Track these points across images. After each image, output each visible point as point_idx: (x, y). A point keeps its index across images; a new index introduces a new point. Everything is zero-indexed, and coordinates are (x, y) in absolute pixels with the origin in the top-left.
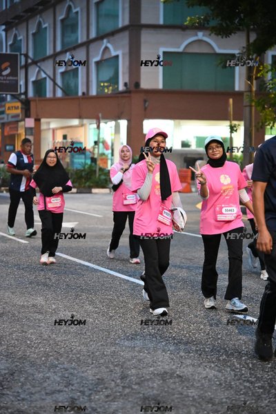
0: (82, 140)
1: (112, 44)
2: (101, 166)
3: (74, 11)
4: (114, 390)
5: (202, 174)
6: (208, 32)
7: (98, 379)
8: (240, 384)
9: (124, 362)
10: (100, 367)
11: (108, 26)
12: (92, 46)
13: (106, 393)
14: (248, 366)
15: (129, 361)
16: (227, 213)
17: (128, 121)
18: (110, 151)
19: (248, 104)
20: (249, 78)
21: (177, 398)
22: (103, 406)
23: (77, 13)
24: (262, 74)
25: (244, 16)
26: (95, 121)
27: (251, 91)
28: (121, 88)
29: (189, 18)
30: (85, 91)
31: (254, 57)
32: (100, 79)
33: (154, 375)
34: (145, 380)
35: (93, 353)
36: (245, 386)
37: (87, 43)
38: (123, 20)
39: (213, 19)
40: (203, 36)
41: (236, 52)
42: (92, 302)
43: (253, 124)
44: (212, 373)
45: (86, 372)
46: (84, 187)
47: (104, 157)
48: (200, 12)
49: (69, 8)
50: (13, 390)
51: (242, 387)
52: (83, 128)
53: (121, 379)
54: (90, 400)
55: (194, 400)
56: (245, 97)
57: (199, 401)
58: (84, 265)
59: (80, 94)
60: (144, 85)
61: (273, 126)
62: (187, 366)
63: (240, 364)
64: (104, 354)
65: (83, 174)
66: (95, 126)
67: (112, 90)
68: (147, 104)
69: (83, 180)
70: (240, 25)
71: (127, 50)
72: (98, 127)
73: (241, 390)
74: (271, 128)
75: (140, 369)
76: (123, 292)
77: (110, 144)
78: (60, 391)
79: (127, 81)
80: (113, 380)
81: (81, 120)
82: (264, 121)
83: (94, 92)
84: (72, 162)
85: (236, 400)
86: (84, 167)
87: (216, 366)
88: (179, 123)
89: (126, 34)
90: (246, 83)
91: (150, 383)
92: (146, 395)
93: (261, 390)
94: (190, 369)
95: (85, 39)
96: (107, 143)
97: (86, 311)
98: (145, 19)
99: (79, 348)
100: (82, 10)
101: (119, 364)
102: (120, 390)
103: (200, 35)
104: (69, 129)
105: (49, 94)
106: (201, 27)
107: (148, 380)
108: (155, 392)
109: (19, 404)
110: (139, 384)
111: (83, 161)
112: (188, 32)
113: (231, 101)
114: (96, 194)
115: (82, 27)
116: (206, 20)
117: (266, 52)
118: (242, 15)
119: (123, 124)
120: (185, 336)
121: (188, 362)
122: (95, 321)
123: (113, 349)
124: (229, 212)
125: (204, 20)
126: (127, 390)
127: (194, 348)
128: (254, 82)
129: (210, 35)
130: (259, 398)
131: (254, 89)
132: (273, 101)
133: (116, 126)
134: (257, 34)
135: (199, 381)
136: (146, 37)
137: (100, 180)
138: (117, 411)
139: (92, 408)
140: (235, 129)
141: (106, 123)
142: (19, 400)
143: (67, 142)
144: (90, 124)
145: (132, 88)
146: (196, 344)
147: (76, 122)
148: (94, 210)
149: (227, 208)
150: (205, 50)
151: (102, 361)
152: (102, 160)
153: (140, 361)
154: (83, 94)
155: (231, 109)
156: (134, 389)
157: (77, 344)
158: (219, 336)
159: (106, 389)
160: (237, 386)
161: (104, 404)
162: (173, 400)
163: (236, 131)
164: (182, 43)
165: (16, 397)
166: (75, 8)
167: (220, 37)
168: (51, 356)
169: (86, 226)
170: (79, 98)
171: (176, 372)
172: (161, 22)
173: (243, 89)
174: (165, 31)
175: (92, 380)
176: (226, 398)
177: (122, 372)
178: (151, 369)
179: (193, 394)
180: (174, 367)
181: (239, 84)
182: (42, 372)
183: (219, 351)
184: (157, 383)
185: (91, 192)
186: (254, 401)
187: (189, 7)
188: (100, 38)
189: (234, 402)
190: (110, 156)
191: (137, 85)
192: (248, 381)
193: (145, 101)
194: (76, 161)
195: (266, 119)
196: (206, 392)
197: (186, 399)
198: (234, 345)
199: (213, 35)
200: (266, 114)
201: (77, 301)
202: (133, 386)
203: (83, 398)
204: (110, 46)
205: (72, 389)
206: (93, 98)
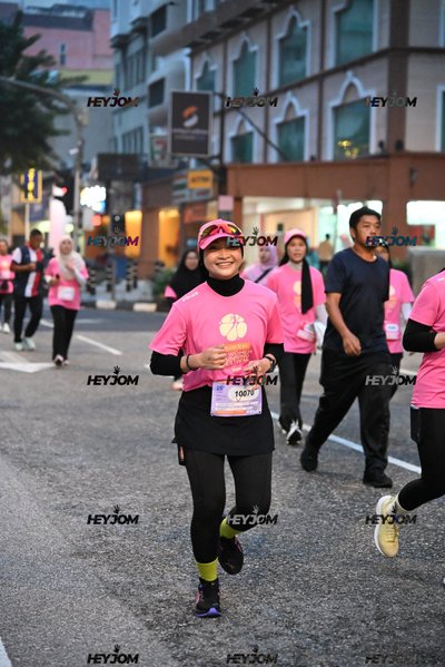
1: (360, 79)
3: (301, 25)
9: (381, 593)
10: (342, 599)
11: (355, 50)
12: (328, 82)
13: (353, 642)
17: (384, 203)
23: (305, 29)
26: (329, 202)
28: (373, 149)
30: (314, 153)
32: (341, 134)
35: (329, 576)
37: (320, 78)
38: (380, 40)
45: (319, 605)
49: (294, 21)
50: (203, 629)
52: (308, 215)
53: (376, 620)
59: (307, 158)
60: (413, 144)
64: (347, 577)
66: (331, 209)
67: (359, 153)
68: (414, 177)
71: (385, 88)
72: (335, 211)
75: (406, 605)
78: (278, 634)
79: (383, 137)
81: (307, 200)
83: (328, 156)
89: (383, 64)
95: (316, 71)
97: (317, 507)
98: (415, 40)
99: (308, 567)
100: (313, 24)
104: (288, 215)
105: (257, 158)
107: (420, 624)
109: (214, 651)
110: (405, 629)
115: (312, 50)
119: (376, 207)
122: (331, 525)
123: (362, 570)
136: (416, 68)
141: (347, 205)
142: (213, 645)
144: (322, 206)
145: (392, 150)
147: (298, 203)
151: (345, 589)
153: (406, 591)
154: (312, 158)
159: (352, 634)
165: (208, 639)
166: (303, 19)
168: (263, 577)
170: (304, 165)
172: (442, 44)
175: (330, 619)
177: (378, 608)
178: (425, 606)
182: (250, 602)
188: (341, 69)
191: (400, 145)
193: (412, 172)
201: (303, 491)
202: (397, 633)
203: (316, 647)
204: (357, 82)
205: (298, 632)
206: (328, 165)
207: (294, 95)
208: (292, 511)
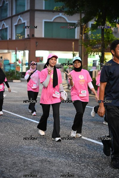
0: (9, 59)
1: (22, 18)
2: (17, 70)
3: (6, 3)
4: (20, 167)
5: (70, 75)
6: (64, 13)
7: (13, 163)
8: (75, 164)
9: (25, 155)
10: (14, 157)
11: (21, 10)
12: (14, 19)
13: (17, 169)
14: (79, 157)
15: (27, 154)
16: (83, 93)
17: (29, 51)
18: (21, 64)
19: (80, 44)
20: (81, 33)
21: (48, 171)
22: (15, 174)
23: (7, 4)
24: (87, 32)
25: (79, 7)
26: (14, 51)
27: (82, 39)
28: (26, 36)
29: (55, 7)
30: (10, 38)
31: (83, 24)
32: (17, 33)
33: (38, 161)
34: (34, 163)
35: (11, 151)
36: (77, 165)
37: (12, 17)
38: (27, 7)
39: (66, 8)
40: (62, 15)
41: (76, 22)
42: (12, 129)
43: (83, 53)
44: (63, 160)
45: (8, 159)
46: (10, 79)
47: (18, 66)
48: (60, 5)
49: (4, 2)
51: (76, 166)
52: (9, 54)
53: (23, 163)
54: (10, 172)
55: (55, 171)
56: (79, 42)
57: (57, 172)
58: (8, 113)
59: (8, 39)
60: (37, 35)
61: (91, 54)
62: (52, 157)
63: (75, 156)
64: (16, 152)
65: (9, 74)
66: (15, 53)
67: (22, 38)
68: (37, 44)
69: (9, 76)
70: (77, 11)
71: (29, 20)
72: (16, 53)
73: (75, 167)
74: (90, 55)
75: (32, 158)
76: (25, 125)
77: (21, 61)
79: (29, 33)
80: (20, 163)
81: (8, 50)
82: (87, 52)
83: (14, 38)
84: (4, 68)
85: (73, 171)
86: (10, 71)
87: (65, 157)
88: (51, 52)
89: (28, 14)
90: (80, 36)
91: (36, 164)
92: (34, 169)
93: (84, 167)
94: (54, 158)
95: (10, 15)
96: (20, 60)
97: (9, 133)
98: (37, 7)
99: (6, 149)
100: (9, 3)
101: (23, 156)
102: (23, 167)
103: (60, 15)
104: (3, 54)
106: (61, 11)
108: (38, 168)
110: (31, 165)
111: (9, 68)
112: (55, 13)
113: (73, 43)
114: (15, 82)
115: (9, 10)
116: (63, 8)
117: (89, 22)
118: (78, 6)
119: (27, 52)
120: (52, 144)
121: (53, 155)
122: (13, 138)
123: (20, 149)
124: (84, 93)
125: (62, 8)
126: (26, 167)
127: (55, 149)
128: (83, 35)
129: (64, 15)
130: (83, 170)
131: (83, 38)
132: (91, 44)
133: (23, 53)
134: (85, 15)
135: (57, 163)
136: (37, 15)
137: (16, 76)
138: (21, 176)
139: (10, 175)
140: (75, 55)
141: (19, 52)
143: (2, 60)
144: (13, 52)
145: (31, 37)
146: (56, 147)
147: (6, 51)
148: (14, 89)
149: (83, 91)
150: (63, 21)
151: (15, 155)
152: (17, 68)
153: (32, 154)
154: (10, 39)
155: (73, 46)
156: (29, 167)
157: (5, 148)
158: (66, 144)
159: (17, 167)
160: (73, 165)
161: (16, 173)
162: (46, 172)
163: (75, 56)
164: (52, 18)
166: (6, 2)
167: (69, 15)
169: (10, 96)
170: (7, 41)
171: (48, 159)
172: (44, 9)
173: (78, 38)
174: (45, 12)
175: (11, 163)
176: (69, 171)
177: (24, 159)
178: (37, 158)
179: (54, 169)
180: (46, 157)
181: (77, 36)
183: (66, 150)
184: (39, 164)
185: (12, 82)
186: (80, 172)
187: (55, 2)
188: (17, 15)
189: (72, 172)
190: (21, 66)
191: (33, 35)
192: (78, 163)
193: (36, 43)
194: (6, 68)
195: (88, 51)
196: (60, 168)
197: (52, 171)
198: (73, 148)
199: (66, 15)
200: (88, 49)
201: (5, 129)
202: (29, 166)
203: (7, 171)
205: (2, 167)
206: (14, 41)
207: (4, 22)
208: (2, 134)
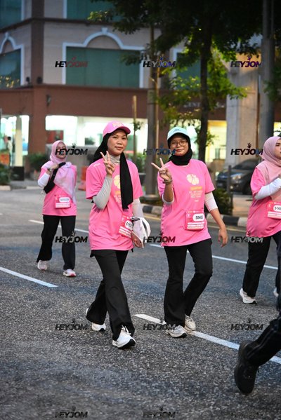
1: (14, 38)
2: (2, 162)
4: (8, 392)
6: (112, 28)
8: (137, 384)
9: (19, 363)
11: (10, 20)
14: (146, 366)
15: (25, 362)
17: (30, 116)
19: (152, 102)
20: (153, 75)
21: (73, 399)
24: (166, 72)
25: (149, 13)
27: (154, 88)
28: (23, 82)
29: (92, 13)
32: (1, 73)
33: (50, 377)
34: (40, 381)
36: (142, 386)
38: (26, 13)
39: (117, 14)
40: (108, 31)
41: (141, 48)
43: (158, 122)
44: (109, 374)
47: (5, 153)
51: (139, 387)
53: (16, 381)
55: (90, 401)
56: (149, 95)
57: (94, 402)
60: (47, 80)
61: (177, 124)
62: (84, 366)
63: (138, 364)
67: (14, 85)
68: (49, 101)
70: (144, 21)
71: (29, 44)
73: (138, 390)
75: (35, 370)
76: (21, 292)
79: (29, 75)
80: (7, 382)
82: (167, 119)
87: (114, 366)
88: (83, 120)
89: (28, 28)
90: (150, 81)
91: (45, 384)
92: (41, 397)
93: (158, 390)
94: (87, 370)
98: (49, 13)
101: (14, 366)
102: (15, 392)
103: (105, 31)
106: (104, 22)
107: (43, 381)
108: (50, 393)
110: (34, 385)
112: (92, 27)
113: (135, 98)
116: (110, 15)
117: (171, 49)
118: (146, 12)
119: (25, 119)
120: (83, 337)
121: (86, 362)
123: (8, 350)
125: (107, 15)
126: (21, 392)
127: (92, 348)
128: (159, 79)
129: (114, 31)
130: (155, 397)
131: (158, 86)
132: (176, 100)
133: (17, 122)
134: (162, 31)
135: (96, 381)
136: (49, 31)
140: (139, 126)
141: (7, 118)
145: (35, 83)
146: (94, 344)
149: (197, 215)
150: (109, 46)
152: (3, 156)
153: (35, 362)
155: (135, 106)
156: (29, 391)
160: (134, 386)
162: (68, 402)
163: (139, 129)
164: (86, 38)
167: (123, 33)
171: (73, 372)
172: (65, 16)
173: (147, 86)
174: (68, 25)
176: (122, 399)
177: (17, 373)
178: (47, 370)
179: (89, 395)
180: (70, 368)
181: (143, 82)
184: (53, 384)
186: (150, 401)
187: (92, 2)
188: (2, 31)
189: (130, 402)
191: (40, 80)
192: (145, 381)
193: (48, 97)
195: (169, 117)
196: (103, 392)
197: (82, 400)
199: (116, 31)
200: (170, 112)
202: (28, 388)
204: (11, 39)
